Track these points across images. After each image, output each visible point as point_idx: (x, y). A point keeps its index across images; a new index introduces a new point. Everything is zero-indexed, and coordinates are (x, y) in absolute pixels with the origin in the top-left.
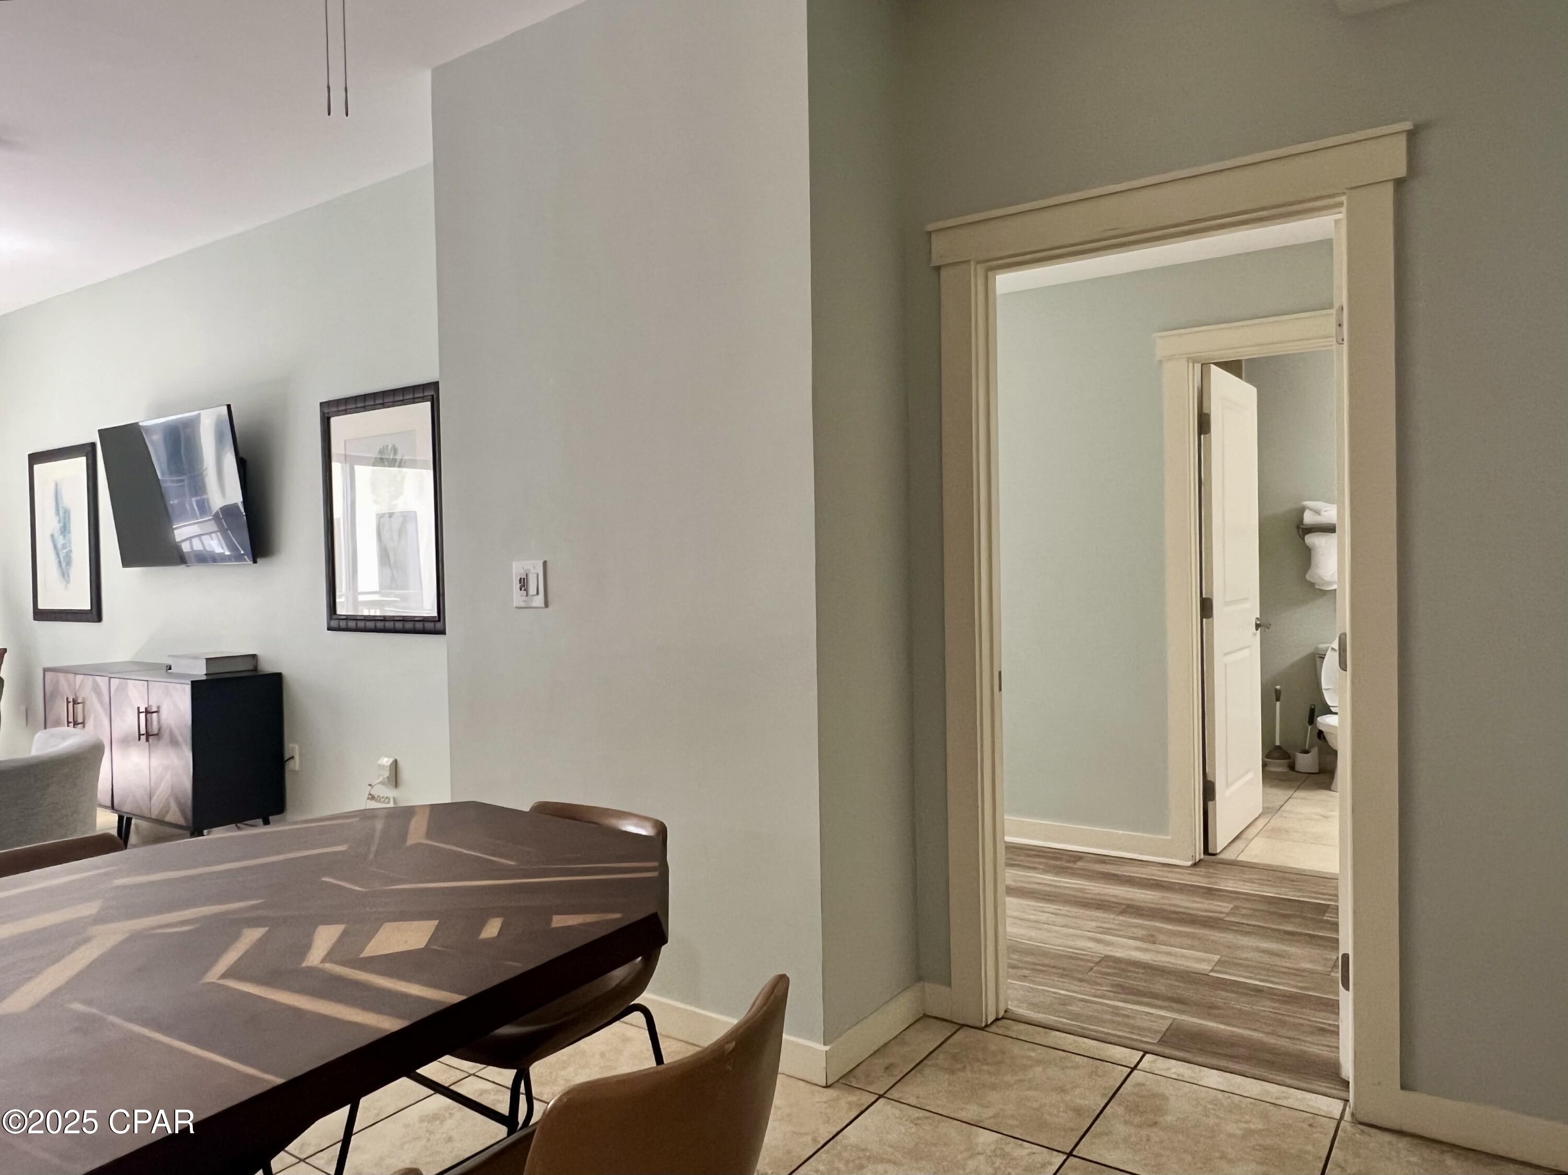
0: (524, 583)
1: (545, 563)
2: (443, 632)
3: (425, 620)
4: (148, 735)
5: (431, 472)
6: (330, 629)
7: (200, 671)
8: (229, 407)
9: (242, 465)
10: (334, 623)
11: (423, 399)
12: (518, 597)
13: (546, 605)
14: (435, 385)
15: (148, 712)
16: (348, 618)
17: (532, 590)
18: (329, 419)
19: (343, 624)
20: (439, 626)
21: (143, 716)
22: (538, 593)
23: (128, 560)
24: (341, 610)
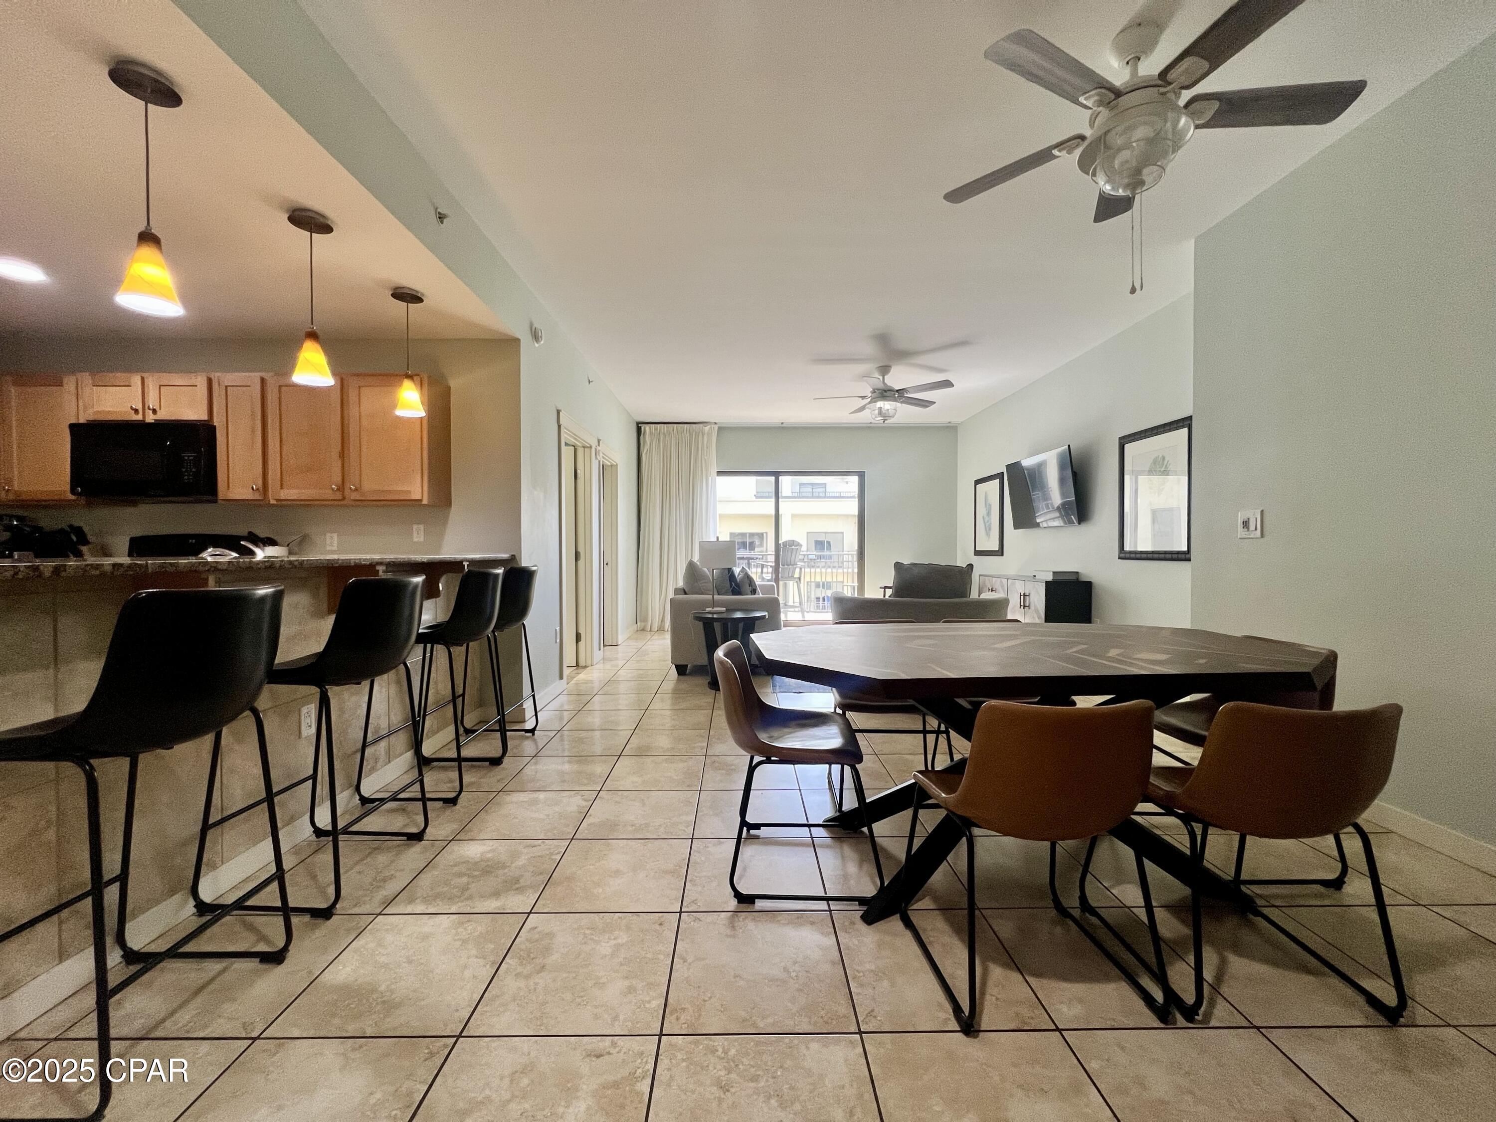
0: (1246, 524)
1: (1262, 512)
2: (1189, 560)
3: (1178, 553)
4: (1024, 606)
5: (1187, 478)
6: (1119, 558)
7: (1050, 578)
8: (1069, 446)
9: (1075, 474)
10: (1122, 555)
11: (1183, 427)
12: (1241, 532)
13: (1262, 535)
14: (1190, 418)
15: (1024, 595)
16: (1130, 552)
17: (1252, 527)
18: (1124, 446)
19: (1128, 555)
20: (1187, 556)
21: (1022, 597)
22: (1256, 529)
23: (1017, 526)
24: (1127, 548)
